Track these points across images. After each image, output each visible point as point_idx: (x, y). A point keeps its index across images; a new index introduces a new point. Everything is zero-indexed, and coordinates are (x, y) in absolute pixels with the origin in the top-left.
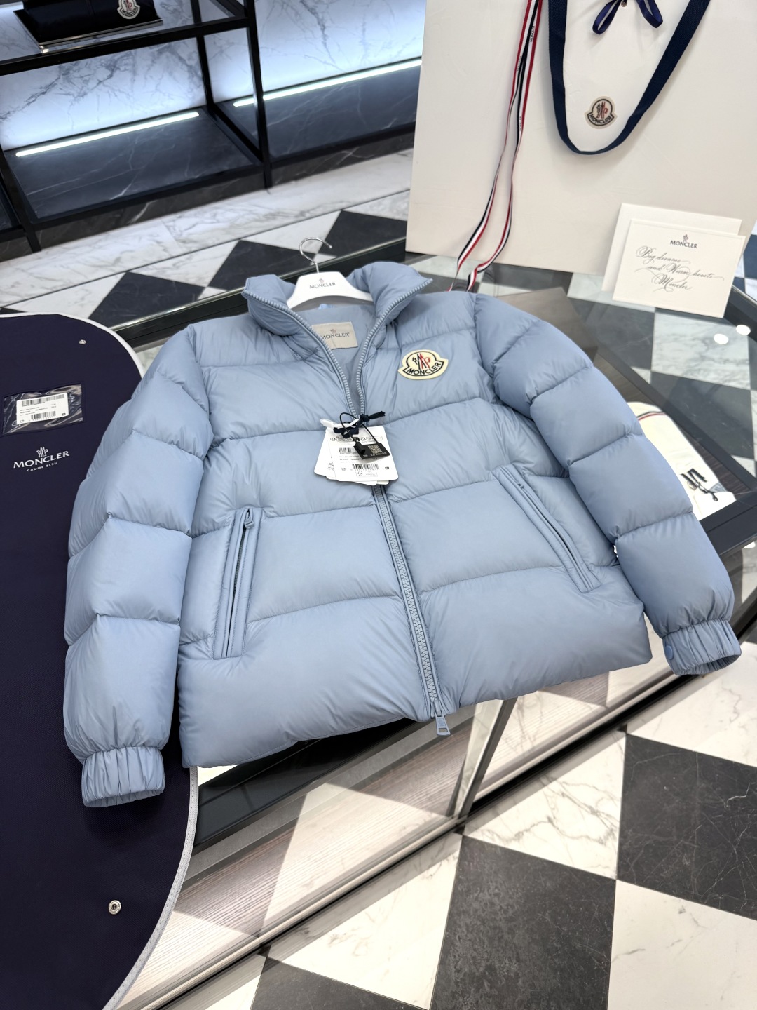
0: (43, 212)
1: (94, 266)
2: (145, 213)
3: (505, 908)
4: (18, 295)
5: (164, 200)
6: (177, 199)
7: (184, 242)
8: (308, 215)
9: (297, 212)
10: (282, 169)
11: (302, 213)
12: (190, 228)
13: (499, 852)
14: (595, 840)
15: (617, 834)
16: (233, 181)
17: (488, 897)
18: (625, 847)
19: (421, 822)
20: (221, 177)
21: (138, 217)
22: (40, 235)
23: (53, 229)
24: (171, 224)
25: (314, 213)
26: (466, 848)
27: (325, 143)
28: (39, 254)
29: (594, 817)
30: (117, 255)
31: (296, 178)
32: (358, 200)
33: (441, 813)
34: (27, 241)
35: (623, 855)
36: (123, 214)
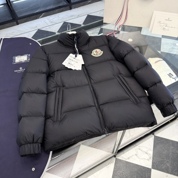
0: (19, 16)
1: (31, 28)
3: (125, 174)
5: (47, 13)
6: (50, 12)
7: (51, 22)
8: (80, 16)
9: (77, 15)
10: (74, 5)
11: (79, 15)
12: (53, 19)
13: (124, 162)
14: (146, 160)
15: (152, 158)
16: (63, 8)
17: (121, 172)
18: (153, 161)
19: (106, 155)
20: (60, 7)
21: (41, 17)
22: (19, 21)
23: (21, 20)
24: (48, 18)
25: (81, 15)
26: (116, 161)
28: (18, 25)
29: (146, 154)
30: (36, 26)
31: (77, 7)
32: (92, 12)
33: (110, 153)
34: (16, 22)
35: (153, 163)
36: (37, 16)
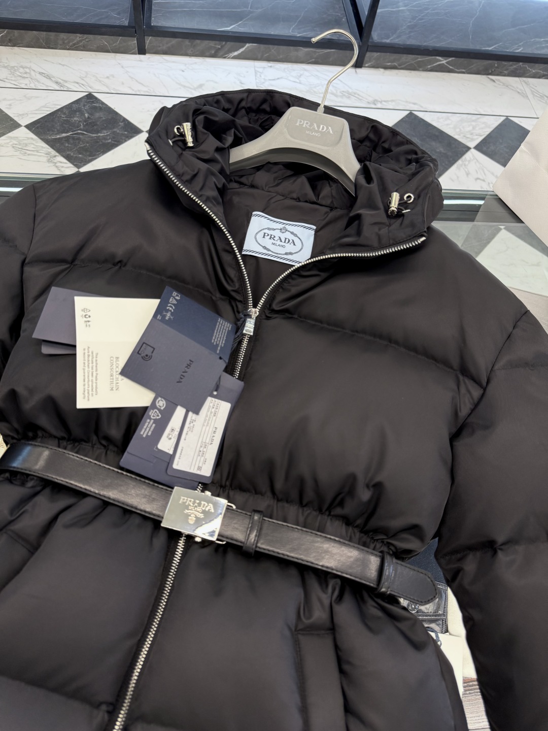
1: (179, 84)
2: (242, 52)
4: (107, 87)
5: (262, 46)
6: (274, 49)
8: (379, 106)
9: (371, 99)
10: (376, 55)
11: (375, 102)
12: (274, 80)
16: (329, 51)
21: (236, 53)
22: (149, 40)
23: (159, 38)
24: (261, 70)
25: (385, 105)
27: (425, 44)
30: (202, 82)
31: (386, 68)
32: (430, 108)
34: (136, 42)
36: (222, 47)
